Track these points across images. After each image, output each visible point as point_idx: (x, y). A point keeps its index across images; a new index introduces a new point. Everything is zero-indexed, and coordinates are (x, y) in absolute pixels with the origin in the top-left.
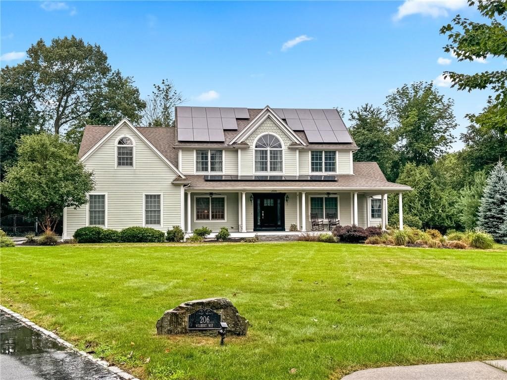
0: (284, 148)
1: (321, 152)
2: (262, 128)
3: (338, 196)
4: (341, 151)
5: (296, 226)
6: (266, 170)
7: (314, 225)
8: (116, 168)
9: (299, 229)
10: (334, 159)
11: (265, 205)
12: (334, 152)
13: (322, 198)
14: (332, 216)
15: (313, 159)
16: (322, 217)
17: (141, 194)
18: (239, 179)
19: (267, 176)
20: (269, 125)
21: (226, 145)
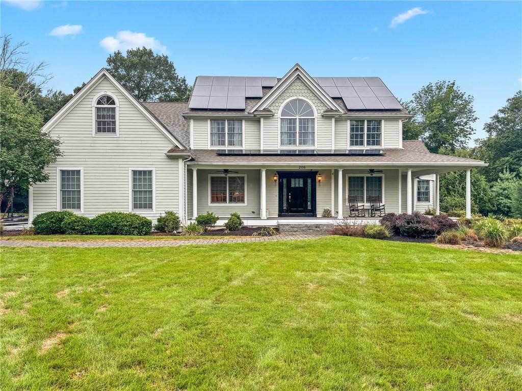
0: (317, 115)
1: (363, 121)
2: (290, 91)
3: (383, 175)
4: (388, 119)
5: (330, 211)
6: (295, 143)
7: (353, 210)
8: (94, 136)
9: (333, 215)
10: (379, 129)
11: (293, 186)
12: (379, 122)
13: (362, 178)
14: (375, 199)
15: (352, 130)
16: (362, 201)
17: (127, 169)
18: (262, 153)
19: (296, 151)
20: (298, 88)
21: (246, 113)
